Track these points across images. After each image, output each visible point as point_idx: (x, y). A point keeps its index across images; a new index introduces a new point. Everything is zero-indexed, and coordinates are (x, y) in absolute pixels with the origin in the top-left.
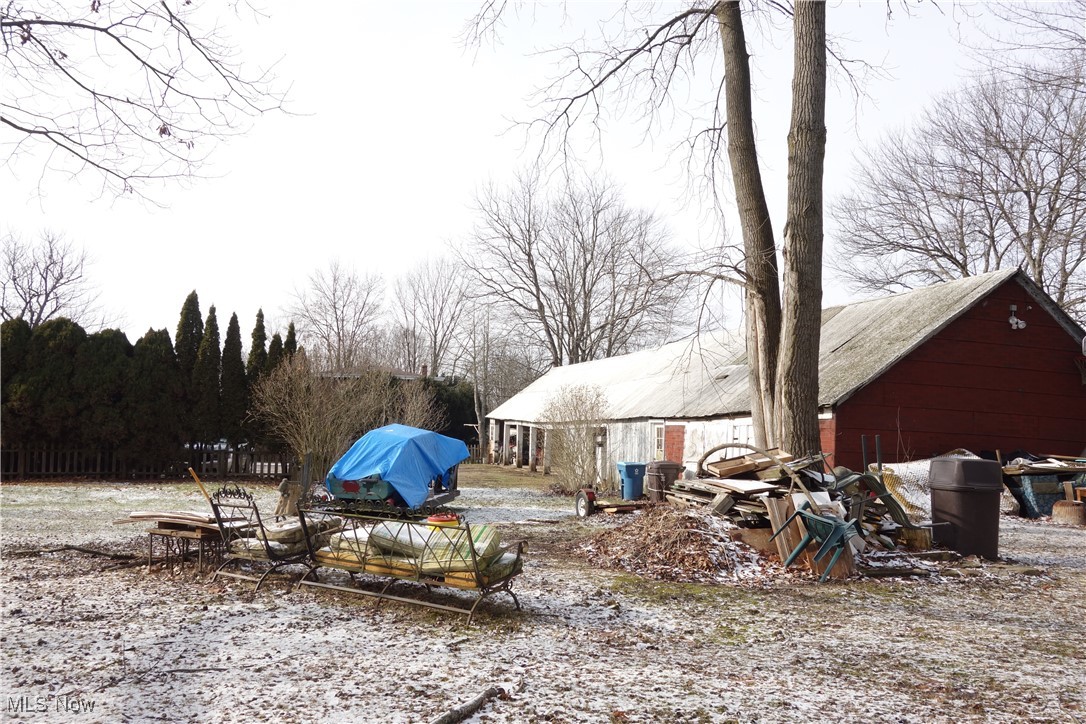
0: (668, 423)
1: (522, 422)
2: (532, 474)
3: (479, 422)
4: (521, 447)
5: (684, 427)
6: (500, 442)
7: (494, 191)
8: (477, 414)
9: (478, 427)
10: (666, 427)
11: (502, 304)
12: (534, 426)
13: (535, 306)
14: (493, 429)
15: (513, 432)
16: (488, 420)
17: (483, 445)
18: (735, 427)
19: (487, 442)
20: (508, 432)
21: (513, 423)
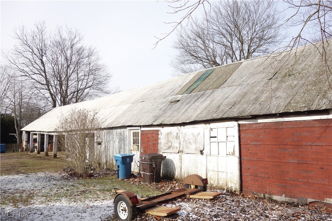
0: (143, 129)
1: (40, 132)
2: (47, 157)
3: (17, 133)
4: (40, 144)
5: (158, 131)
6: (28, 141)
7: (25, 30)
8: (16, 129)
9: (17, 135)
10: (142, 131)
11: (28, 81)
12: (47, 133)
13: (45, 82)
14: (24, 136)
15: (35, 137)
16: (22, 131)
17: (19, 143)
18: (211, 129)
19: (21, 141)
20: (32, 137)
21: (35, 133)
